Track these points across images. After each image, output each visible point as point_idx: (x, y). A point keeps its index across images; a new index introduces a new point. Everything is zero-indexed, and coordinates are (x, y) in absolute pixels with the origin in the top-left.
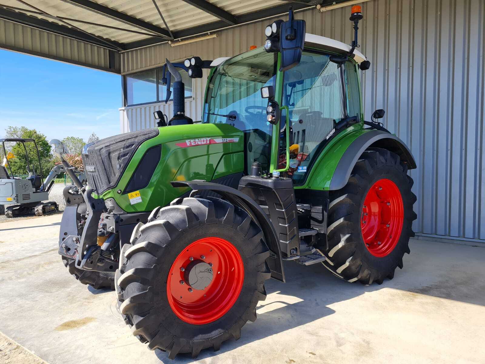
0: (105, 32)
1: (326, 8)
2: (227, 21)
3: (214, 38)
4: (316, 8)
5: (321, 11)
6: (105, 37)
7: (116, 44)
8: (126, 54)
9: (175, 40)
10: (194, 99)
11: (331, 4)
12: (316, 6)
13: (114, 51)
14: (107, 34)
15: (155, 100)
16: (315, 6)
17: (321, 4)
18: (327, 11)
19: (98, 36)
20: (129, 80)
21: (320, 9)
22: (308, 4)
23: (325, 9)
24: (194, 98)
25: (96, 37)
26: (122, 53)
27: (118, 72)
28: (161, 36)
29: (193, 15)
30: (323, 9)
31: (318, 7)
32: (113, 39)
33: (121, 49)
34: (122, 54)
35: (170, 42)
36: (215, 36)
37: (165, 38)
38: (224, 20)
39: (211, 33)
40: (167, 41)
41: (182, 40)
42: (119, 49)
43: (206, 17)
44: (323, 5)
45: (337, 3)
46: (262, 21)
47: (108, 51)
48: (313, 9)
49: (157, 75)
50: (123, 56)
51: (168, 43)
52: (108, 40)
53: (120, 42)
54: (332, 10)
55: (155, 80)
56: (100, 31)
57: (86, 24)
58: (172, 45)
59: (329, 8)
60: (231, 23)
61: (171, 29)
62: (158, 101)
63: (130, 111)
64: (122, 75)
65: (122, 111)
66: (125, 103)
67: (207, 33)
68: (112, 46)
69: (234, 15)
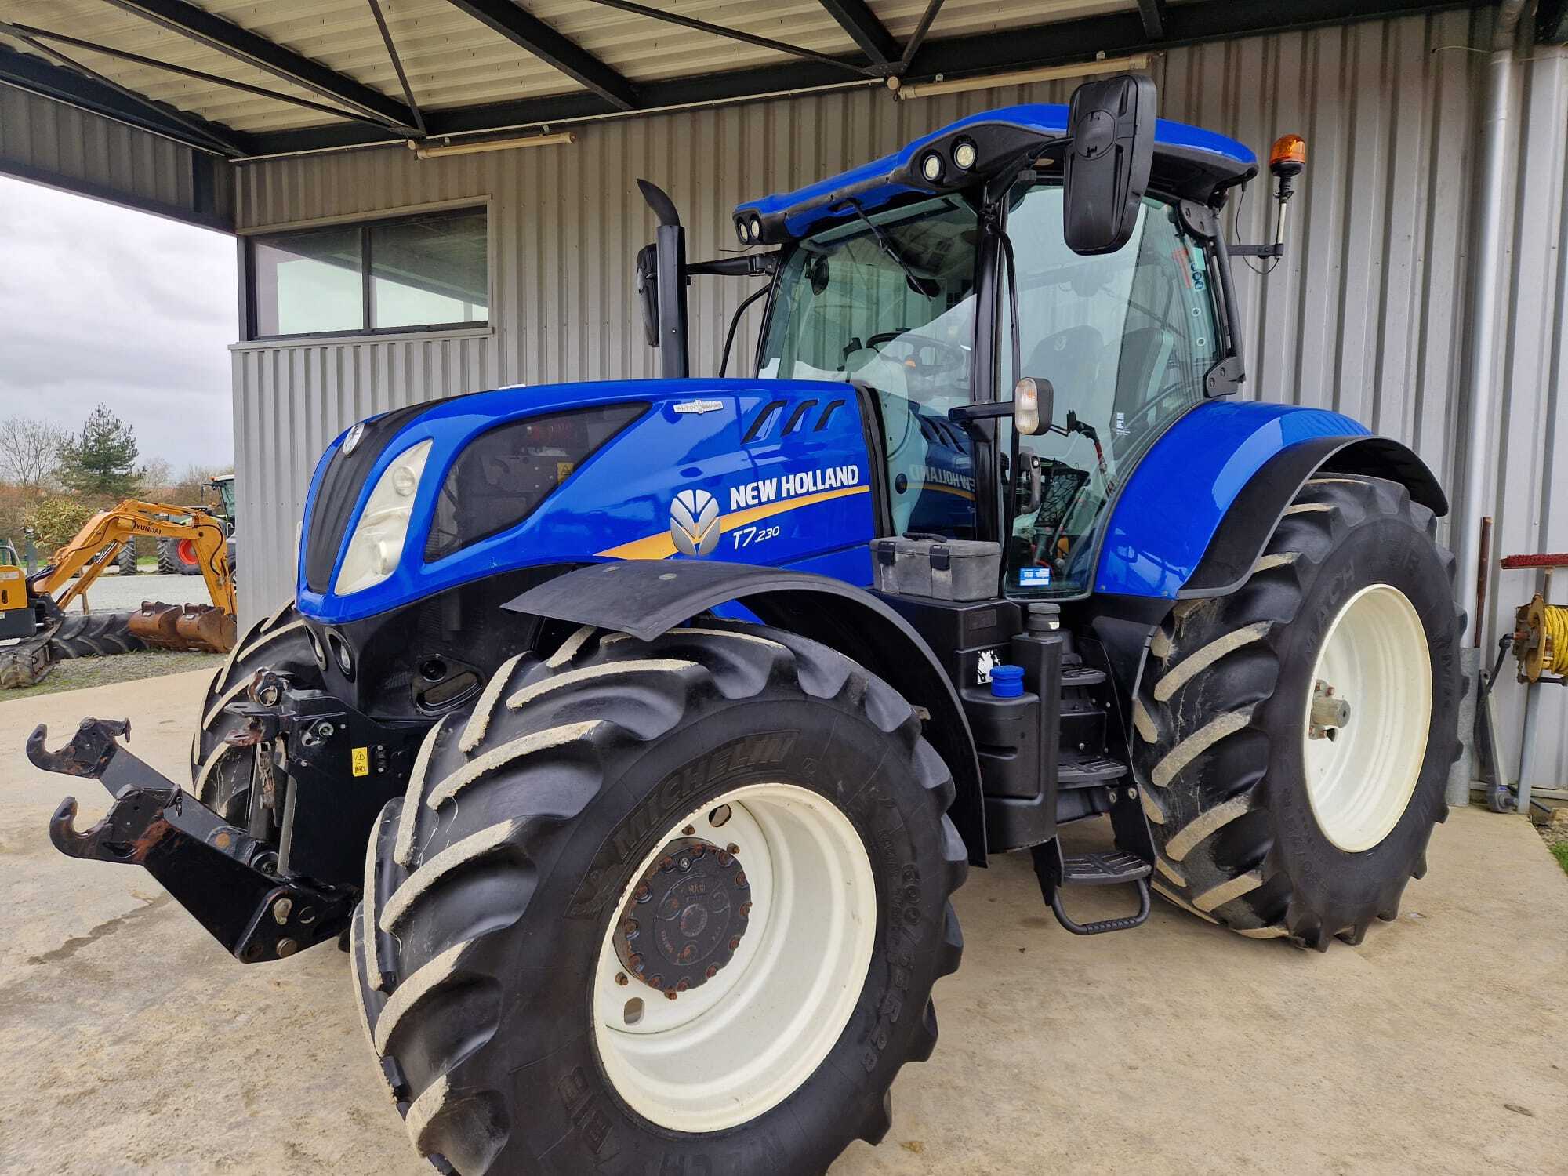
0: (184, 91)
1: (917, 91)
2: (609, 97)
3: (560, 145)
4: (884, 84)
5: (902, 97)
6: (182, 107)
7: (220, 132)
8: (253, 167)
9: (428, 138)
10: (493, 332)
11: (931, 80)
12: (886, 79)
13: (213, 157)
14: (190, 98)
15: (359, 325)
16: (882, 80)
17: (899, 76)
18: (918, 98)
19: (158, 103)
20: (265, 254)
21: (897, 90)
22: (862, 71)
23: (913, 91)
24: (493, 328)
25: (150, 106)
26: (241, 164)
27: (225, 223)
28: (386, 122)
29: (499, 67)
30: (907, 93)
31: (893, 82)
32: (209, 118)
33: (238, 152)
34: (241, 166)
35: (412, 144)
36: (565, 138)
37: (398, 130)
38: (599, 90)
39: (555, 130)
40: (404, 140)
41: (455, 141)
42: (231, 149)
43: (543, 77)
44: (906, 80)
45: (947, 78)
46: (719, 107)
47: (189, 153)
48: (874, 87)
49: (364, 244)
50: (243, 172)
51: (405, 145)
52: (193, 118)
53: (235, 127)
54: (930, 98)
55: (359, 261)
56: (166, 85)
57: (118, 59)
58: (421, 154)
59: (926, 90)
60: (619, 103)
61: (420, 102)
62: (369, 330)
63: (268, 356)
64: (238, 237)
65: (240, 355)
66: (251, 328)
67: (541, 127)
68: (208, 139)
69: (630, 78)
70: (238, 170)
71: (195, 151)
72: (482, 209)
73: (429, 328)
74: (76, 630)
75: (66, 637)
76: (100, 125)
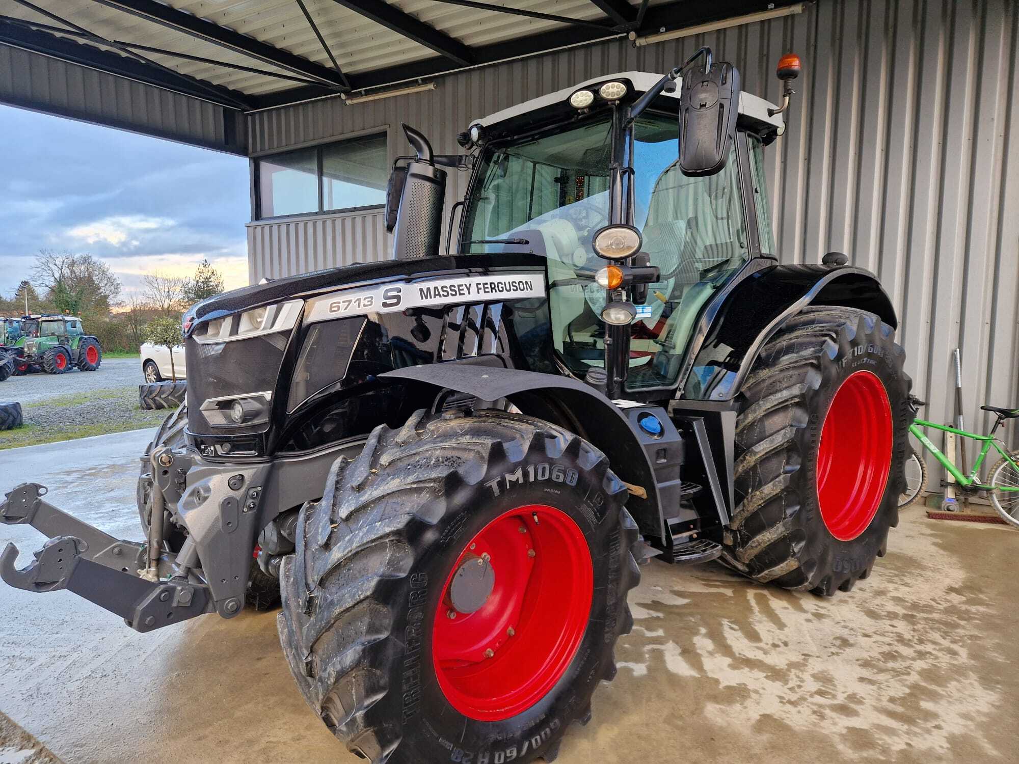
0: (214, 73)
1: (647, 40)
2: (455, 58)
3: (429, 90)
4: (626, 37)
5: (638, 44)
6: (215, 82)
7: (238, 96)
8: (257, 117)
9: (353, 91)
11: (657, 32)
12: (628, 33)
13: (235, 111)
14: (218, 77)
15: (316, 209)
16: (625, 34)
17: (636, 31)
18: (649, 44)
19: (202, 81)
20: (265, 167)
21: (635, 41)
22: (611, 29)
23: (644, 40)
25: (195, 83)
26: (251, 115)
27: (242, 151)
28: (325, 83)
29: (388, 45)
30: (641, 42)
31: (632, 35)
32: (231, 87)
33: (248, 108)
35: (343, 96)
36: (431, 86)
37: (334, 88)
38: (448, 55)
39: (425, 81)
40: (338, 94)
41: (368, 93)
42: (244, 106)
43: (415, 49)
44: (639, 36)
45: (668, 30)
46: (524, 60)
47: (222, 109)
48: (621, 39)
50: (252, 119)
51: (339, 96)
52: (222, 89)
53: (246, 93)
54: (658, 44)
55: (316, 168)
56: (205, 70)
58: (348, 102)
59: (654, 39)
60: (461, 61)
61: (345, 70)
62: (322, 212)
63: (267, 230)
64: (250, 158)
65: (251, 229)
66: (258, 213)
67: (417, 80)
68: (230, 101)
69: (469, 46)
70: (250, 118)
71: (225, 109)
72: (383, 134)
73: (355, 209)
74: (168, 393)
75: (163, 396)
76: (170, 96)
